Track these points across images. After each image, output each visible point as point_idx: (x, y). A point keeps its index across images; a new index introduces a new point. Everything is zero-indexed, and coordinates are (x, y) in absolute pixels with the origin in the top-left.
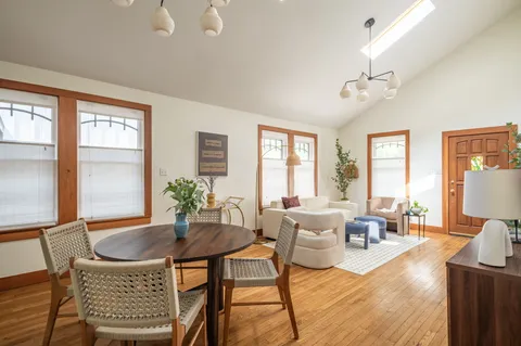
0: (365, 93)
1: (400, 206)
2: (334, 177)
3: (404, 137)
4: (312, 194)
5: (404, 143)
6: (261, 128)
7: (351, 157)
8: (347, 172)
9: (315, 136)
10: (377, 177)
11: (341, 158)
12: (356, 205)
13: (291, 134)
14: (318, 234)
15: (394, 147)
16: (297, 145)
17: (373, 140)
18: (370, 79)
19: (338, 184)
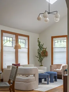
0: (48, 19)
1: (63, 67)
2: (37, 56)
4: (26, 63)
5: (66, 41)
6: (3, 31)
7: (44, 47)
8: (42, 53)
9: (28, 37)
10: (56, 56)
11: (40, 47)
12: (46, 68)
13: (17, 35)
14: (27, 77)
15: (62, 42)
16: (20, 40)
17: (54, 39)
18: (49, 13)
19: (38, 59)
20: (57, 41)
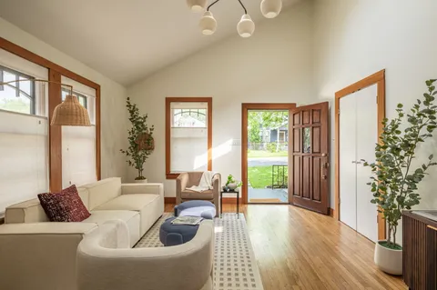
2: (126, 149)
3: (206, 105)
5: (205, 111)
7: (148, 123)
8: (141, 143)
9: (97, 88)
10: (177, 149)
17: (172, 104)
20: (180, 111)
